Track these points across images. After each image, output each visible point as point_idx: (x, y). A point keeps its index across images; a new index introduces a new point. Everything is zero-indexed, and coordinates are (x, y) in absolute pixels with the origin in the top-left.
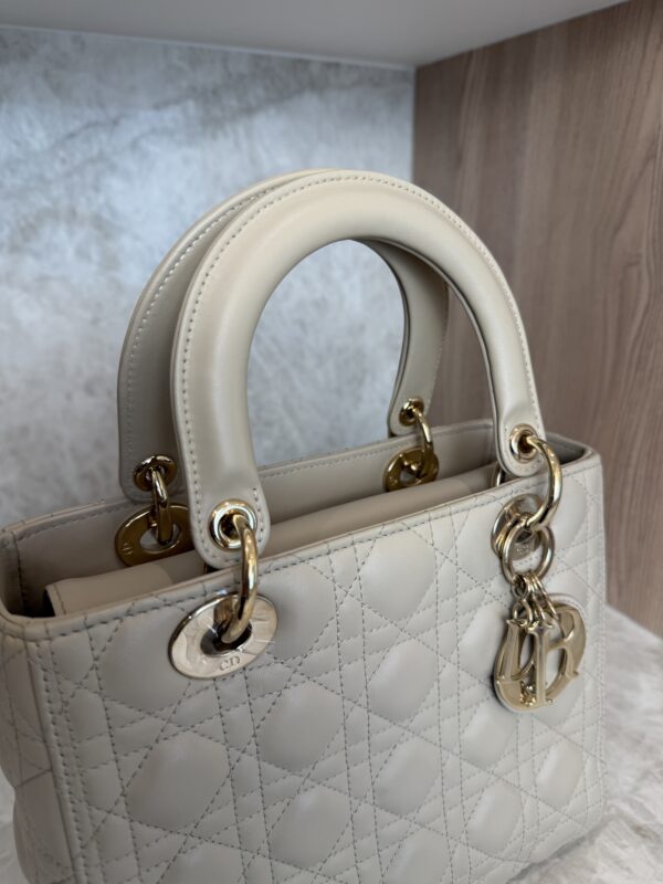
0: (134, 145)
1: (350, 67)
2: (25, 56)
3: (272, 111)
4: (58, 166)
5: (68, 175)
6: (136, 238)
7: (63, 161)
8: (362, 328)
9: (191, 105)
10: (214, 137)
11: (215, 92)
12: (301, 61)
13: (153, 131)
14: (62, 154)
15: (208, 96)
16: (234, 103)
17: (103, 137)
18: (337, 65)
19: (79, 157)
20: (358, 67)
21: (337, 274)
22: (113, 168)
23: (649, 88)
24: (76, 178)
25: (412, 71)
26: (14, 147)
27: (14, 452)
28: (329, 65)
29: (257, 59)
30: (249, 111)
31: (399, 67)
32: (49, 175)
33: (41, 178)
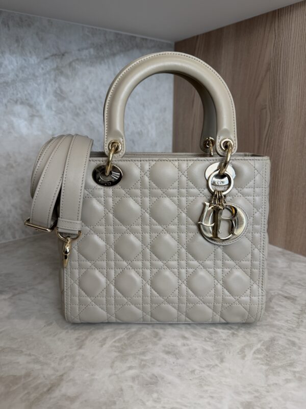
0: (70, 64)
1: (151, 40)
2: (29, 26)
3: (122, 55)
4: (40, 70)
5: (44, 74)
6: (70, 102)
7: (43, 69)
8: (156, 144)
9: (92, 50)
10: (101, 64)
11: (101, 46)
12: (133, 36)
13: (78, 59)
14: (42, 66)
15: (98, 47)
16: (108, 51)
17: (58, 60)
18: (146, 39)
19: (48, 68)
20: (154, 41)
21: (146, 122)
22: (62, 73)
23: (266, 46)
24: (47, 76)
25: (173, 44)
26: (24, 61)
27: (18, 189)
28: (143, 39)
29: (117, 34)
30: (114, 55)
31: (169, 42)
32: (37, 74)
33: (34, 75)
